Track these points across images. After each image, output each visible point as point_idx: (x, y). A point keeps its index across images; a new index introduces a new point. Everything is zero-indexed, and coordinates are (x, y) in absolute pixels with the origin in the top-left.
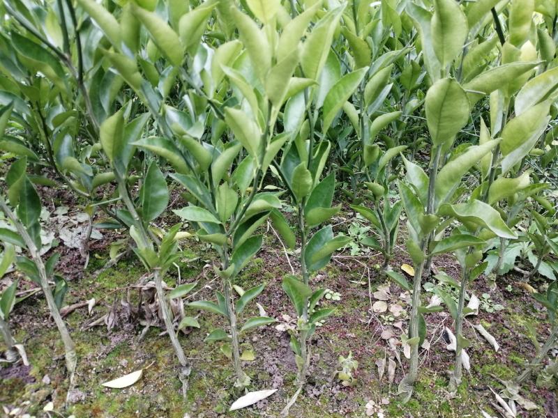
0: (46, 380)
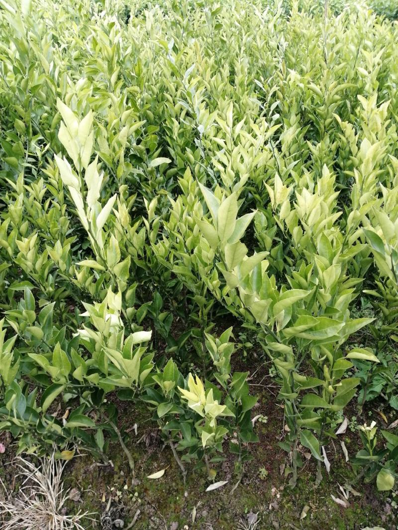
0: (122, 473)
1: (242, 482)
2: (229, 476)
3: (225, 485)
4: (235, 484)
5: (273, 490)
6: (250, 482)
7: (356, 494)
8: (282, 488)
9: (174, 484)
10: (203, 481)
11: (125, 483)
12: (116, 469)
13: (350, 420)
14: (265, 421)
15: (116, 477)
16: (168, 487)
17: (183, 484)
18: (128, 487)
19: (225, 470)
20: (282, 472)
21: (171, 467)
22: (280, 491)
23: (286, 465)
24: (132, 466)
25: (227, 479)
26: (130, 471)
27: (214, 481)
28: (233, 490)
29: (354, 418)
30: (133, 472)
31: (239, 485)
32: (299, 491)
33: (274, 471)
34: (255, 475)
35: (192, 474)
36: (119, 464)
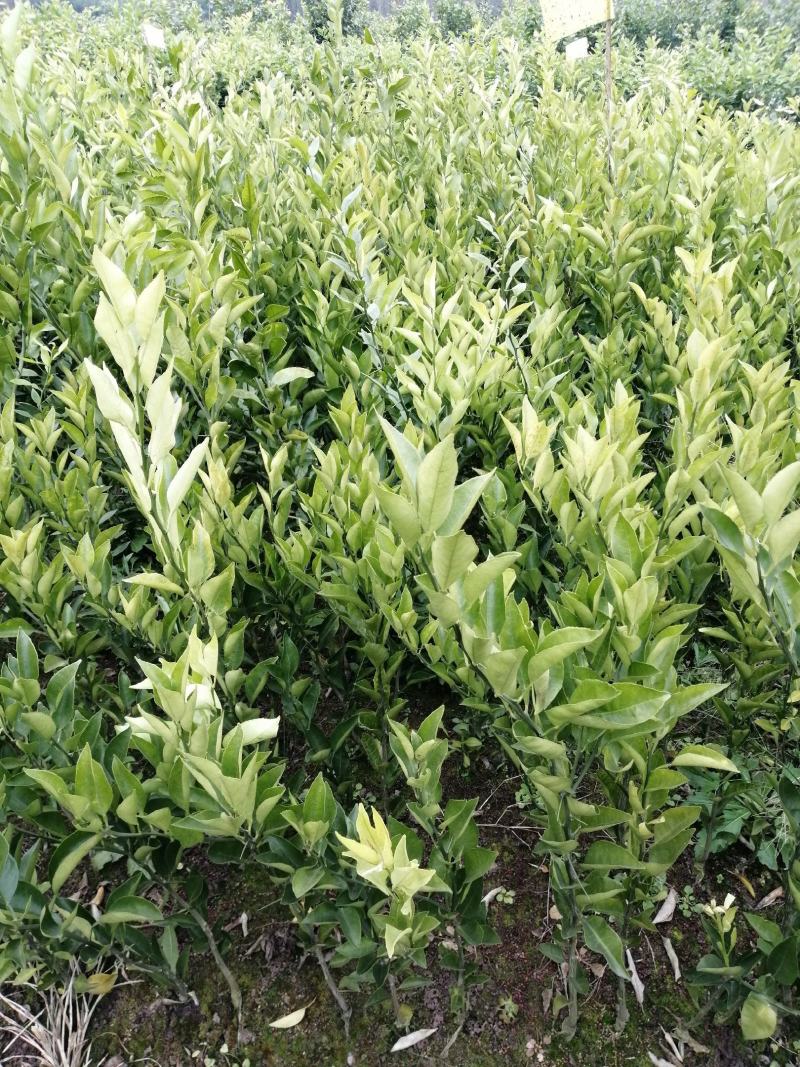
1: (465, 1030)
2: (439, 1018)
3: (431, 1038)
4: (451, 1034)
5: (530, 1044)
6: (483, 1029)
7: (699, 1048)
8: (547, 1040)
9: (325, 1039)
10: (385, 1031)
11: (222, 1038)
12: (204, 1010)
13: (681, 894)
14: (510, 901)
15: (203, 1026)
16: (312, 1046)
17: (344, 1038)
18: (230, 1048)
19: (431, 1006)
20: (547, 1005)
21: (318, 1003)
22: (544, 1046)
23: (554, 991)
24: (237, 1002)
25: (435, 1024)
26: (233, 1012)
27: (407, 1030)
28: (447, 1047)
29: (688, 889)
30: (240, 1015)
31: (459, 1036)
32: (582, 1046)
33: (531, 1004)
34: (492, 1015)
35: (361, 1015)
36: (209, 999)
